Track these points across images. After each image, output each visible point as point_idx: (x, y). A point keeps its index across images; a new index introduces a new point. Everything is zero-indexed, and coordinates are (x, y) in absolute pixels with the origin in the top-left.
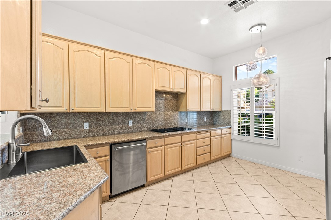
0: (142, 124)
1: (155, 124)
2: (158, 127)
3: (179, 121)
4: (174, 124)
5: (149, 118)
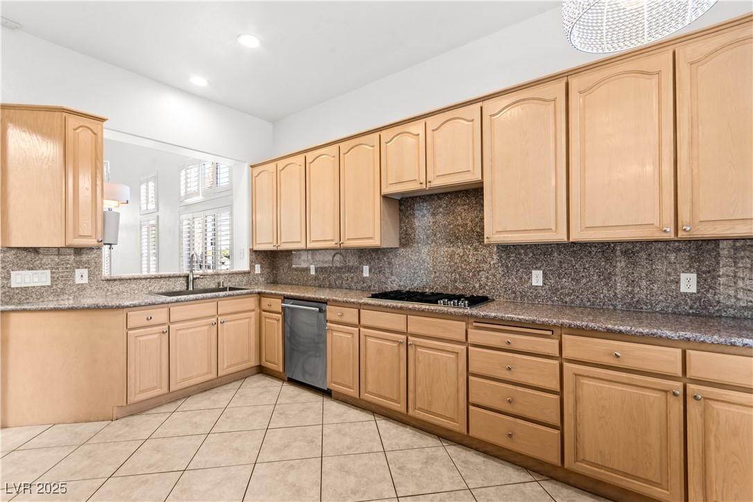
0: (387, 276)
1: (416, 279)
2: (425, 287)
3: (498, 276)
4: (477, 286)
5: (402, 263)
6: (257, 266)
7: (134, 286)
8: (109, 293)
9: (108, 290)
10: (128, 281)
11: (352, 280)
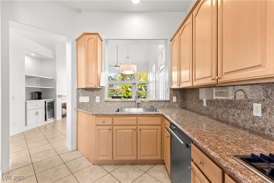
6: (174, 97)
7: (115, 104)
8: (106, 107)
9: (106, 105)
10: (113, 102)
11: (239, 117)
